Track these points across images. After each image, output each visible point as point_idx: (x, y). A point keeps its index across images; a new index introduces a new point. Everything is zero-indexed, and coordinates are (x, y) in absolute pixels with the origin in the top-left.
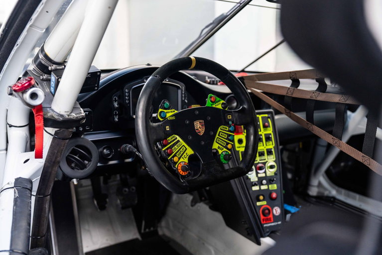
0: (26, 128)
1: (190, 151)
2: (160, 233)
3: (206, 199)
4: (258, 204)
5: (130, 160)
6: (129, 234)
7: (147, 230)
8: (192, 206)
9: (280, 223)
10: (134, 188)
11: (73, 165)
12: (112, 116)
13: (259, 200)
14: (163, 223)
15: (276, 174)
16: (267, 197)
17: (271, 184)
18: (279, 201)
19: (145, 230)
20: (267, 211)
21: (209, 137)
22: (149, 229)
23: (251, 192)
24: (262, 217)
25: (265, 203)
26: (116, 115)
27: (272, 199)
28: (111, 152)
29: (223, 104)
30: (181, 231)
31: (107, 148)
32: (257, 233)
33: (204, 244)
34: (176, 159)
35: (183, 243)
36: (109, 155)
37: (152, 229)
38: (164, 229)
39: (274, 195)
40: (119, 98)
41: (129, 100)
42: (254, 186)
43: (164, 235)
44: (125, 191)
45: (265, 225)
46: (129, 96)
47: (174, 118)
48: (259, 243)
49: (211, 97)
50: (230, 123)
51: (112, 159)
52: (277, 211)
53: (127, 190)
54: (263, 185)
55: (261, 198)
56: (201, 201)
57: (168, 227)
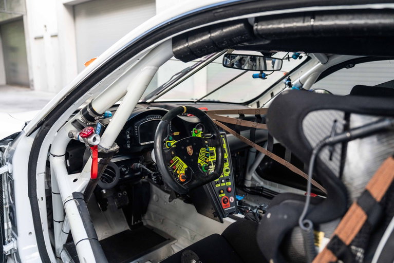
0: (64, 157)
1: (185, 166)
2: (145, 224)
3: (180, 196)
4: (220, 196)
5: (139, 173)
6: (121, 227)
7: (136, 223)
8: (170, 202)
9: (234, 207)
10: (126, 192)
11: (104, 180)
12: (126, 144)
13: (221, 193)
14: (146, 217)
15: (230, 175)
16: (225, 191)
17: (227, 182)
18: (233, 193)
19: (134, 223)
20: (226, 200)
21: (196, 156)
22: (137, 221)
23: (215, 188)
24: (223, 204)
25: (224, 195)
26: (128, 143)
27: (228, 191)
28: (127, 169)
29: (202, 134)
30: (161, 221)
31: (124, 167)
32: (221, 215)
33: (181, 228)
34: (178, 172)
35: (163, 229)
36: (125, 171)
37: (139, 221)
38: (147, 221)
39: (230, 189)
40: (130, 132)
41: (138, 133)
42: (216, 184)
43: (148, 225)
44: (120, 195)
45: (225, 210)
46: (138, 130)
47: (175, 146)
48: (222, 222)
49: (195, 130)
50: (207, 146)
51: (127, 174)
52: (232, 199)
53: (121, 194)
54: (222, 183)
55: (222, 191)
56: (177, 197)
57: (150, 219)
